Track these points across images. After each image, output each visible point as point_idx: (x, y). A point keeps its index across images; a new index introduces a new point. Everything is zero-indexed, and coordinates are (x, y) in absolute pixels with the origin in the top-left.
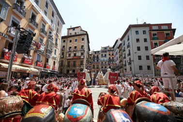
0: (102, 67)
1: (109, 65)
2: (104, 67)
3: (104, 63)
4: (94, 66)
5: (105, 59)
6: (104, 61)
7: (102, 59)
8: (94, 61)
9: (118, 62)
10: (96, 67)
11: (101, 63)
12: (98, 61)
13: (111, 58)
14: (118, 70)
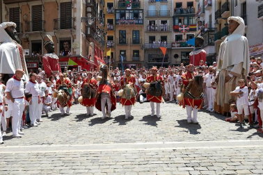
0: (152, 39)
1: (176, 30)
2: (158, 37)
3: (158, 22)
4: (123, 35)
5: (164, 8)
6: (158, 15)
7: (152, 9)
8: (123, 15)
9: (209, 16)
10: (129, 37)
11: (147, 22)
12: (136, 16)
13: (184, 6)
14: (211, 44)
